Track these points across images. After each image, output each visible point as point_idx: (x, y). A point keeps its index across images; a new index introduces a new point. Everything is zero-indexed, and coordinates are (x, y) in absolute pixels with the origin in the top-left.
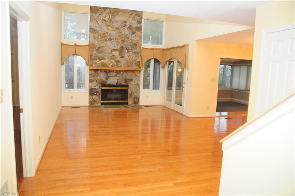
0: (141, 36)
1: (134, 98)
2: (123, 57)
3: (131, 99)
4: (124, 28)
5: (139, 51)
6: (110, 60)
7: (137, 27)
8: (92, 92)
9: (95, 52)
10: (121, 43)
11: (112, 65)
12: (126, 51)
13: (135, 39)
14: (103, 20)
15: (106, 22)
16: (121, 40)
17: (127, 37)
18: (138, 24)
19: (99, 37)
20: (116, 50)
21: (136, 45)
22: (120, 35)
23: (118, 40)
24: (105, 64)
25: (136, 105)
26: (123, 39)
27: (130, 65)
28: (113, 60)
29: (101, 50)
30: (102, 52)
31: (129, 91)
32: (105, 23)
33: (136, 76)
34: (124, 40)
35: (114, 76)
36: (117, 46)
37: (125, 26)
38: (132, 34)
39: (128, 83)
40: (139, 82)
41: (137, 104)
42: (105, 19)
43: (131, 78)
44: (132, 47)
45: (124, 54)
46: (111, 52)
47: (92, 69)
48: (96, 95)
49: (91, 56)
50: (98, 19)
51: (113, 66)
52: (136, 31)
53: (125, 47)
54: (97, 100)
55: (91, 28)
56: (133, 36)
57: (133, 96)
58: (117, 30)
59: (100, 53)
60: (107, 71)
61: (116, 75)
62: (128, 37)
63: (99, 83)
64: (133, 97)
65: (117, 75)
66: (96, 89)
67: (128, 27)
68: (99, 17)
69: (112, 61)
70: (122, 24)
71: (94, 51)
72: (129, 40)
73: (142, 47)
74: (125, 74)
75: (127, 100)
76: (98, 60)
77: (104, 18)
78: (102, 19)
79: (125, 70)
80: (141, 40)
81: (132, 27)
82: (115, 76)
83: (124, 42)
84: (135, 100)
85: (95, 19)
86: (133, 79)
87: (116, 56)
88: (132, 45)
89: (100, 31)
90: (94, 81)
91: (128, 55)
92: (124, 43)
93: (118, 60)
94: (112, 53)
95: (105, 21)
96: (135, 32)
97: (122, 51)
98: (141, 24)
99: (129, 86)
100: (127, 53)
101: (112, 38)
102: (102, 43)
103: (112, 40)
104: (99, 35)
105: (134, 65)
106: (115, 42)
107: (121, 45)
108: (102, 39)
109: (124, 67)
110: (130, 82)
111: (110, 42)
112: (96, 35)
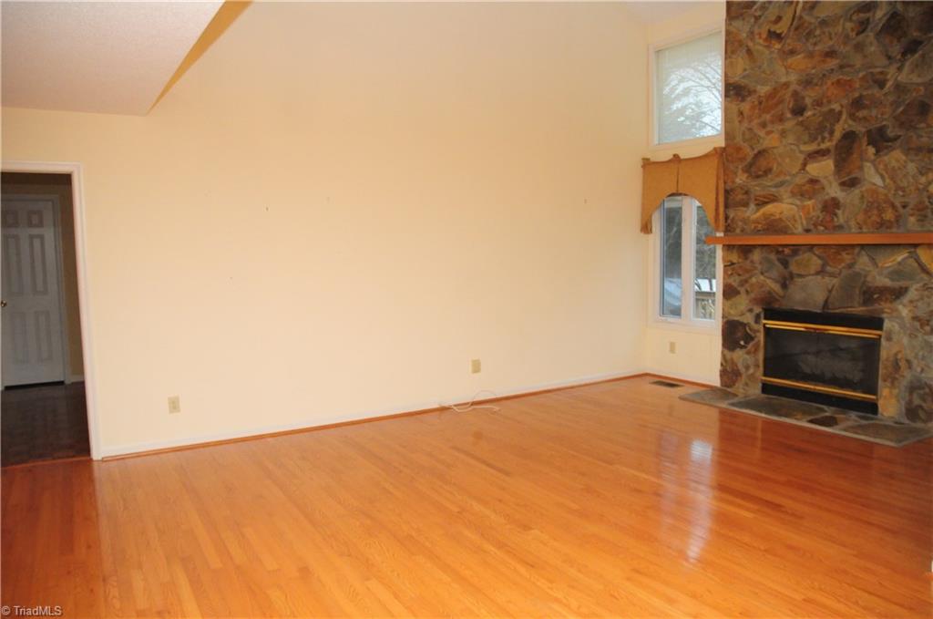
1: (912, 389)
2: (851, 183)
3: (896, 391)
4: (861, 37)
6: (798, 202)
8: (733, 334)
9: (741, 179)
10: (844, 116)
11: (804, 222)
12: (871, 150)
13: (920, 81)
14: (772, 35)
15: (779, 43)
16: (845, 102)
17: (875, 82)
19: (757, 111)
20: (822, 153)
21: (924, 110)
22: (838, 82)
23: (834, 106)
24: (775, 220)
25: (919, 425)
26: (857, 95)
27: (889, 215)
28: (810, 198)
29: (763, 163)
30: (768, 171)
31: (886, 351)
32: (778, 46)
33: (925, 277)
34: (861, 97)
35: (812, 272)
36: (826, 135)
37: (863, 31)
38: (904, 54)
39: (876, 306)
41: (925, 422)
42: (778, 29)
43: (897, 284)
44: (902, 125)
45: (861, 168)
46: (804, 167)
47: (734, 246)
48: (744, 350)
49: (727, 192)
50: (753, 40)
51: (812, 227)
52: (925, 31)
53: (864, 130)
54: (747, 368)
55: (731, 81)
56: (907, 64)
57: (907, 376)
58: (828, 60)
59: (758, 177)
60: (787, 251)
61: (823, 266)
62: (881, 77)
63: (755, 299)
64: (905, 383)
65: (828, 269)
66: (744, 325)
68: (756, 30)
69: (803, 207)
70: (849, 25)
71: (740, 172)
72: (886, 90)
74: (863, 261)
75: (874, 391)
76: (752, 206)
77: (773, 28)
78: (764, 36)
79: (862, 246)
81: (903, 20)
82: (818, 273)
83: (858, 111)
84: (916, 402)
85: (740, 41)
86: (906, 289)
87: (824, 182)
88: (904, 112)
89: (759, 87)
90: (738, 293)
91: (881, 166)
92: (857, 114)
93: (834, 199)
94: (808, 168)
95: (778, 37)
97: (849, 151)
99: (887, 325)
100: (873, 162)
101: (808, 101)
102: (769, 133)
103: (808, 113)
104: (756, 103)
105: (912, 215)
106: (821, 118)
107: (846, 126)
108: (768, 117)
109: (861, 228)
110: (891, 302)
111: (797, 124)
112: (746, 107)
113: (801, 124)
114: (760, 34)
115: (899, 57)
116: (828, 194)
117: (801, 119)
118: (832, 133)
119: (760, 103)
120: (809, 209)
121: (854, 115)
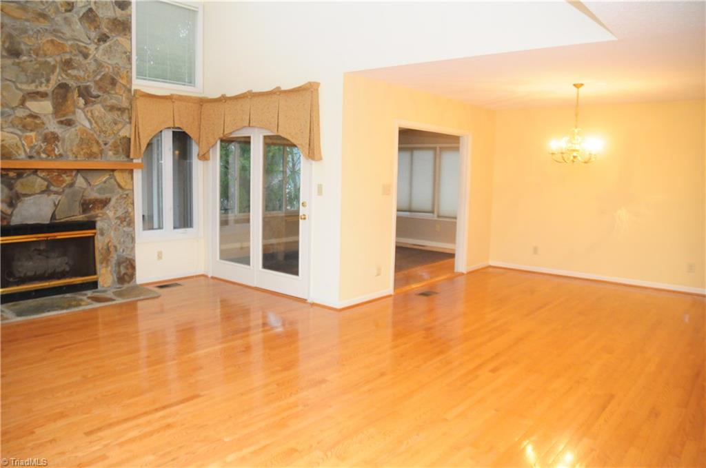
0: (131, 52)
1: (119, 264)
2: (69, 123)
3: (109, 268)
4: (68, 14)
5: (125, 104)
6: (19, 133)
7: (116, 19)
10: (58, 70)
11: (28, 150)
12: (82, 101)
13: (109, 62)
16: (58, 59)
17: (81, 52)
18: (117, 8)
20: (44, 95)
21: (113, 82)
22: (52, 41)
23: (49, 59)
25: (126, 286)
26: (67, 56)
27: (95, 149)
28: (31, 131)
31: (100, 243)
33: (120, 191)
34: (71, 59)
35: (38, 191)
36: (43, 80)
37: (70, 11)
38: (99, 40)
39: (92, 213)
40: (130, 210)
41: (129, 282)
43: (103, 197)
44: (100, 88)
45: (74, 113)
46: (23, 103)
51: (35, 154)
52: (111, 31)
53: (75, 85)
56: (101, 47)
57: (114, 258)
58: (41, 19)
60: (12, 174)
61: (48, 187)
62: (85, 50)
64: (114, 261)
65: (52, 188)
67: (81, 15)
69: (26, 137)
72: (88, 61)
73: (136, 91)
74: (80, 181)
75: (95, 273)
79: (78, 171)
80: (131, 64)
81: (96, 16)
82: (43, 192)
83: (69, 69)
84: (123, 271)
86: (110, 199)
87: (45, 119)
88: (101, 79)
91: (89, 114)
92: (69, 71)
93: (53, 133)
94: (27, 104)
96: (109, 37)
97: (65, 98)
98: (128, 12)
99: (99, 225)
100: (83, 110)
101: (24, 47)
103: (25, 58)
105: (110, 150)
106: (38, 65)
107: (60, 78)
109: (76, 157)
110: (101, 209)
111: (13, 64)
115: (96, 41)
116: (47, 128)
117: (17, 60)
118: (48, 81)
120: (32, 139)
121: (66, 71)
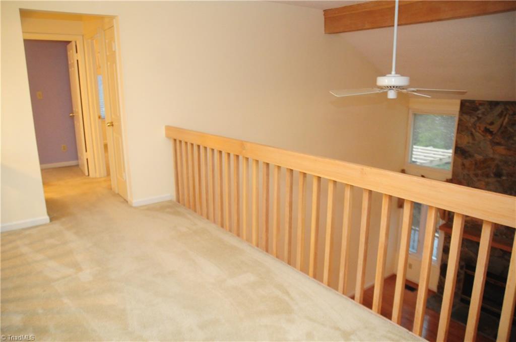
14: (487, 131)
15: (492, 136)
19: (473, 167)
32: (490, 137)
42: (492, 128)
50: (475, 129)
55: (459, 146)
68: (478, 124)
77: (488, 127)
78: (482, 129)
85: (467, 127)
89: (476, 155)
95: (491, 133)
101: (504, 172)
102: (479, 180)
103: (504, 178)
104: (474, 162)
108: (480, 172)
111: (497, 181)
112: (467, 162)
113: (499, 182)
114: (479, 127)
119: (476, 164)
